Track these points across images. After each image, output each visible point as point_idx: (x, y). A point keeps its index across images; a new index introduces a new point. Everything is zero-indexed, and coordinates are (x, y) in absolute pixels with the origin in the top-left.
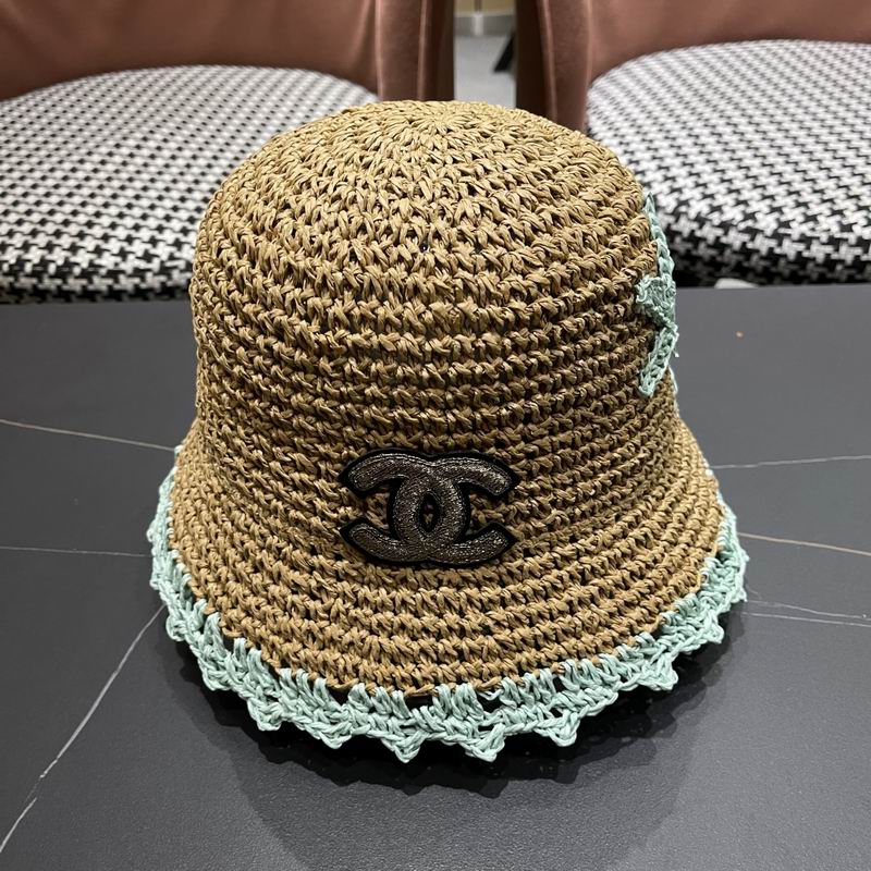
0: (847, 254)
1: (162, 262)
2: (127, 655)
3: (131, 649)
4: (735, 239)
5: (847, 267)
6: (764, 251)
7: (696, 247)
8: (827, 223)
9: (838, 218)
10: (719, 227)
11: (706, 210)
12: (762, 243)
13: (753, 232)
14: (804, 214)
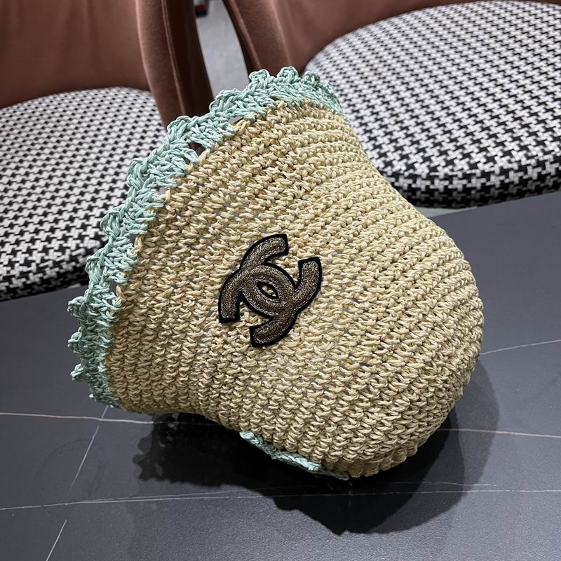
0: (476, 183)
1: (37, 265)
5: (478, 191)
6: (423, 188)
8: (460, 164)
9: (467, 160)
10: (392, 176)
11: (382, 165)
12: (421, 184)
13: (414, 177)
14: (445, 160)
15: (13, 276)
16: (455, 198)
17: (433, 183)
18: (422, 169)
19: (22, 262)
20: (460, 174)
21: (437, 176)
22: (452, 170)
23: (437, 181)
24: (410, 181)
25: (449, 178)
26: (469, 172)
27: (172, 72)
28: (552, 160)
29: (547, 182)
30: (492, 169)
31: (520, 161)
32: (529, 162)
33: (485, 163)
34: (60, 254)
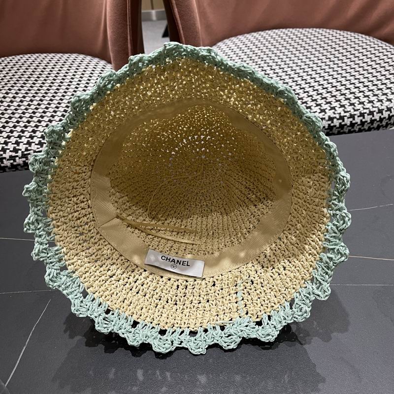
15: (5, 158)
19: (12, 149)
27: (127, 37)
28: (359, 115)
29: (355, 128)
30: (324, 117)
31: (340, 113)
32: (345, 114)
33: (319, 113)
34: (39, 146)
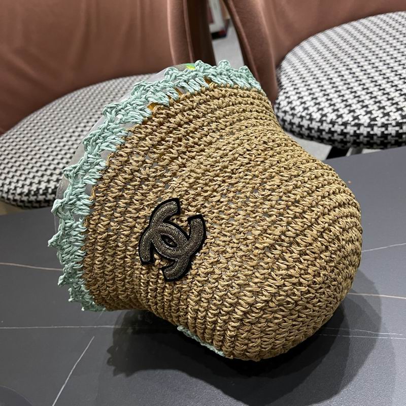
2: (69, 376)
3: (71, 373)
4: (350, 130)
6: (365, 133)
7: (333, 136)
8: (395, 116)
9: (400, 112)
10: (342, 125)
11: (335, 117)
12: (364, 130)
13: (358, 125)
14: (383, 113)
16: (389, 141)
17: (372, 130)
18: (365, 120)
20: (394, 123)
21: (376, 125)
22: (388, 120)
23: (375, 128)
24: (355, 128)
25: (385, 126)
26: (401, 121)
